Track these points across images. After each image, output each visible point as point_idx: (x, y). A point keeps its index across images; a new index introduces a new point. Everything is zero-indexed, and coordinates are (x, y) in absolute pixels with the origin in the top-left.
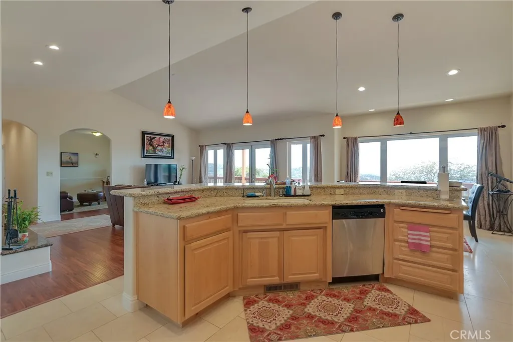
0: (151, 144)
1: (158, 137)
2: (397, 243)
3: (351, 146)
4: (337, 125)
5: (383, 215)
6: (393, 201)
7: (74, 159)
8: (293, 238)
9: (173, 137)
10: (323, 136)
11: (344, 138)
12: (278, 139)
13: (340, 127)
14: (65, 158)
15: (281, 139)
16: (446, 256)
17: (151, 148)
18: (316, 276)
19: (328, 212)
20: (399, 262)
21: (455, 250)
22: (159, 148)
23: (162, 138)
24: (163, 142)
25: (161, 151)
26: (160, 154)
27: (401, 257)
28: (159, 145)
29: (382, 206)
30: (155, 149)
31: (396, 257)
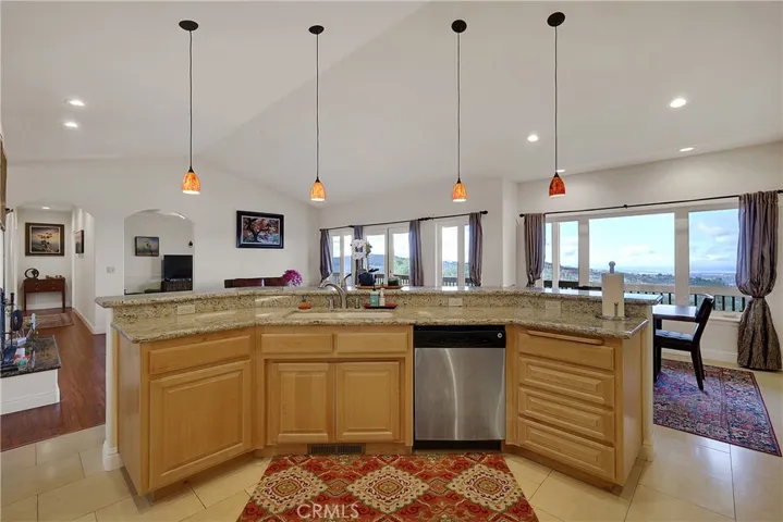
0: (250, 228)
1: (260, 219)
2: (522, 389)
3: (532, 228)
4: (460, 197)
5: (502, 343)
6: (516, 320)
7: (153, 245)
8: (351, 374)
9: (281, 217)
10: (485, 212)
11: (521, 216)
12: (422, 219)
13: (463, 200)
14: (141, 245)
15: (426, 219)
16: (596, 418)
17: (250, 234)
18: (388, 434)
19: (407, 336)
20: (527, 421)
21: (610, 408)
22: (262, 234)
23: (267, 220)
24: (268, 225)
25: (265, 238)
26: (263, 242)
27: (529, 412)
28: (261, 230)
29: (501, 328)
30: (256, 235)
31: (522, 412)
